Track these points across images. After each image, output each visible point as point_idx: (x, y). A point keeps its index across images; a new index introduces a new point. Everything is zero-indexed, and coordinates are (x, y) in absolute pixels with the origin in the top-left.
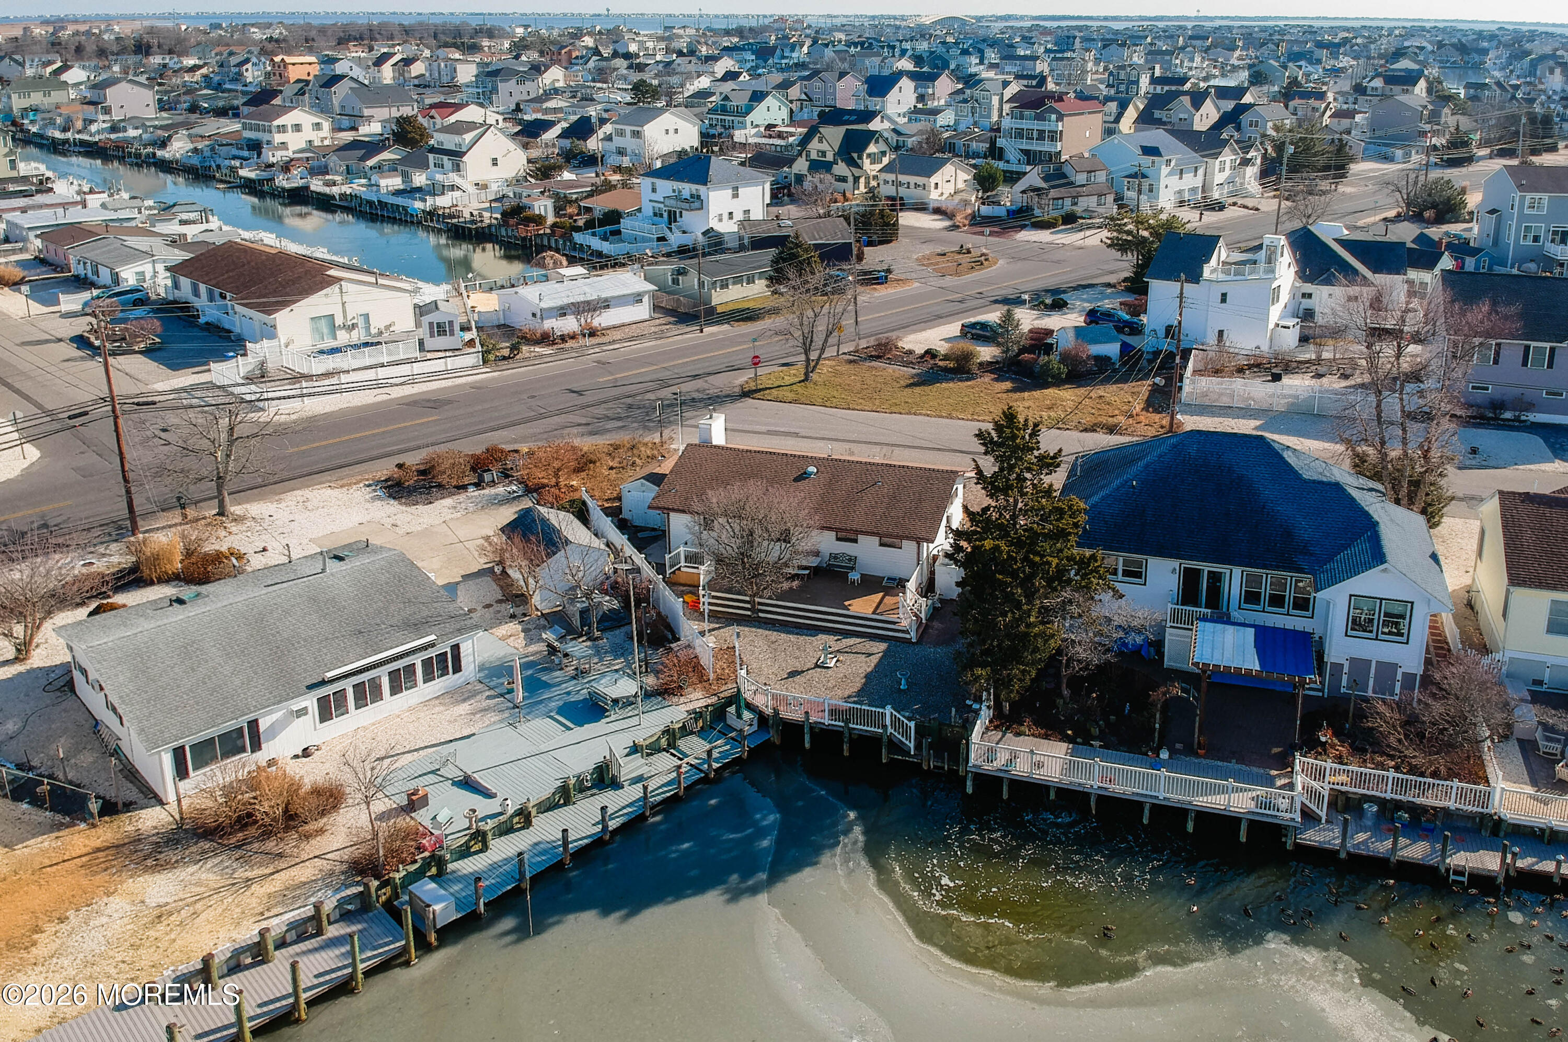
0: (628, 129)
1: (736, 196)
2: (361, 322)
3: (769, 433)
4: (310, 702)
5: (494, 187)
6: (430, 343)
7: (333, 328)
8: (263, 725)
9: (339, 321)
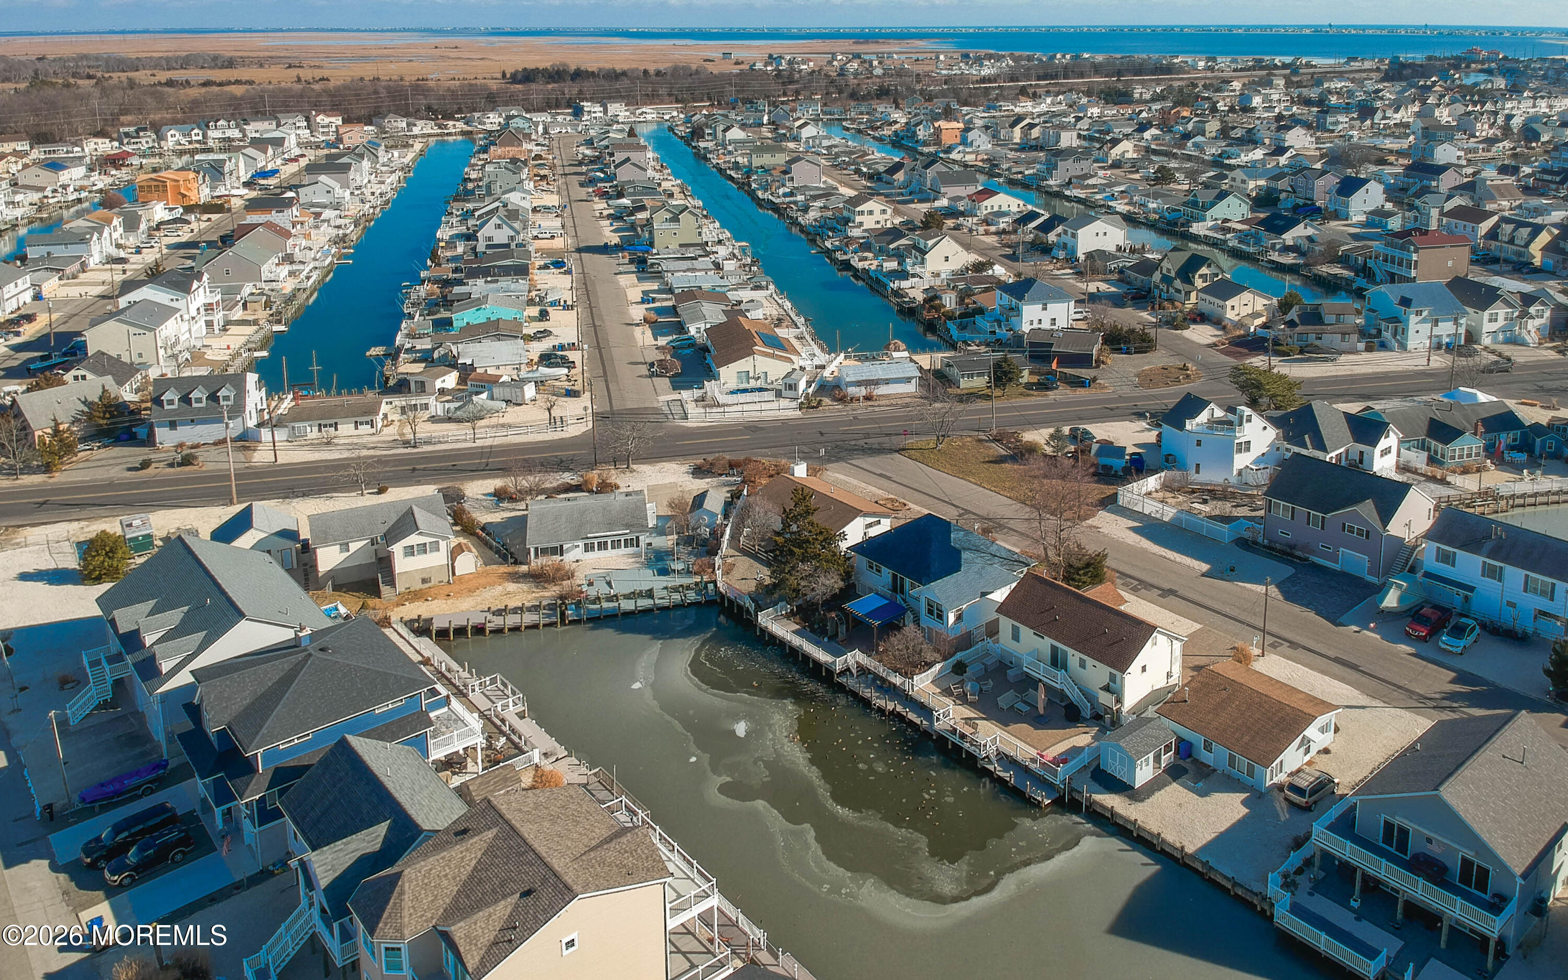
0: (1070, 231)
1: (1045, 309)
2: (763, 376)
3: (881, 475)
4: (581, 544)
5: (943, 276)
6: (784, 393)
7: (748, 378)
8: (565, 547)
9: (751, 375)
